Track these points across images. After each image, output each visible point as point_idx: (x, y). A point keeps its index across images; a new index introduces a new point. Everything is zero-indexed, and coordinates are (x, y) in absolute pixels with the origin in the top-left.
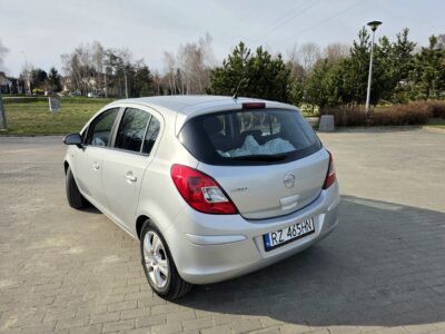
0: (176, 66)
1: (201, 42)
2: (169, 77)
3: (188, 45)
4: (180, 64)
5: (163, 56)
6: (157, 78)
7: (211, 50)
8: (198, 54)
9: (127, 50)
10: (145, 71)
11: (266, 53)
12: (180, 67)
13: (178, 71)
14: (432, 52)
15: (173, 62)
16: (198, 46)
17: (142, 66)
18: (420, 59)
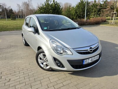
0: (21, 9)
1: (29, 1)
2: (19, 12)
3: (24, 2)
4: (23, 8)
5: (17, 5)
6: (15, 12)
7: (32, 4)
8: (28, 5)
9: (5, 3)
10: (11, 10)
11: (56, 2)
12: (23, 9)
13: (22, 10)
14: (95, 4)
15: (20, 7)
16: (28, 2)
17: (10, 8)
18: (92, 6)
